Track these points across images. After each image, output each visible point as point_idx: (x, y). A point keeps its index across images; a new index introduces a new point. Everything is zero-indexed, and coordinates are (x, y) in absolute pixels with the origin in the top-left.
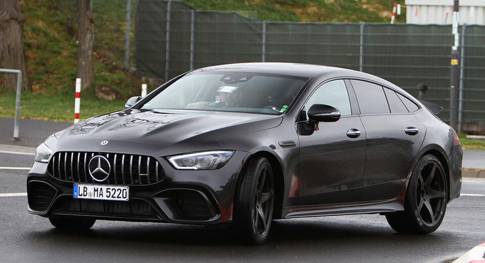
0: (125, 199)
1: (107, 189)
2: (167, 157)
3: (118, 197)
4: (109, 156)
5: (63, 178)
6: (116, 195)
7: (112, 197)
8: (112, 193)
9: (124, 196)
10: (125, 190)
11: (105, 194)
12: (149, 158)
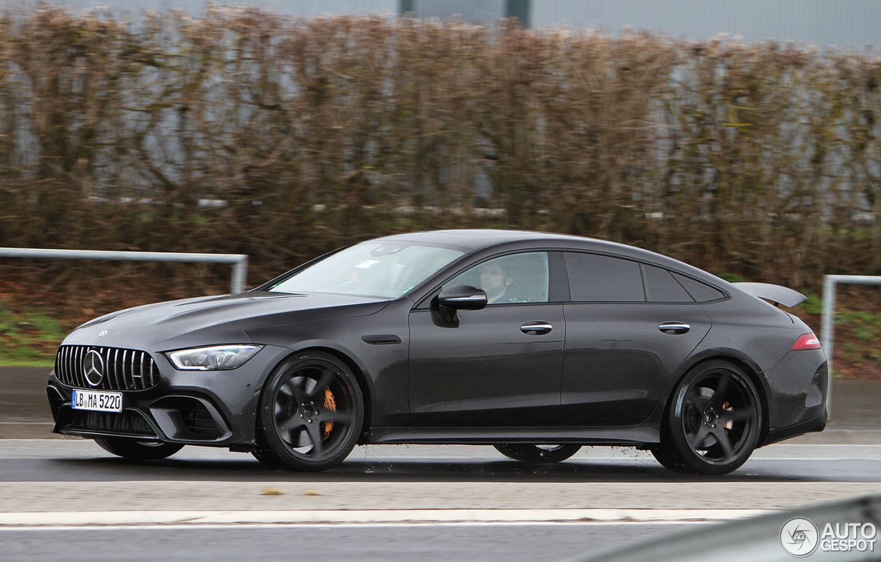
0: (118, 410)
1: (101, 396)
2: (167, 354)
3: (111, 408)
4: (103, 350)
5: (67, 383)
6: (109, 405)
7: (106, 407)
8: (105, 401)
9: (117, 406)
10: (118, 395)
11: (99, 403)
12: (143, 354)
